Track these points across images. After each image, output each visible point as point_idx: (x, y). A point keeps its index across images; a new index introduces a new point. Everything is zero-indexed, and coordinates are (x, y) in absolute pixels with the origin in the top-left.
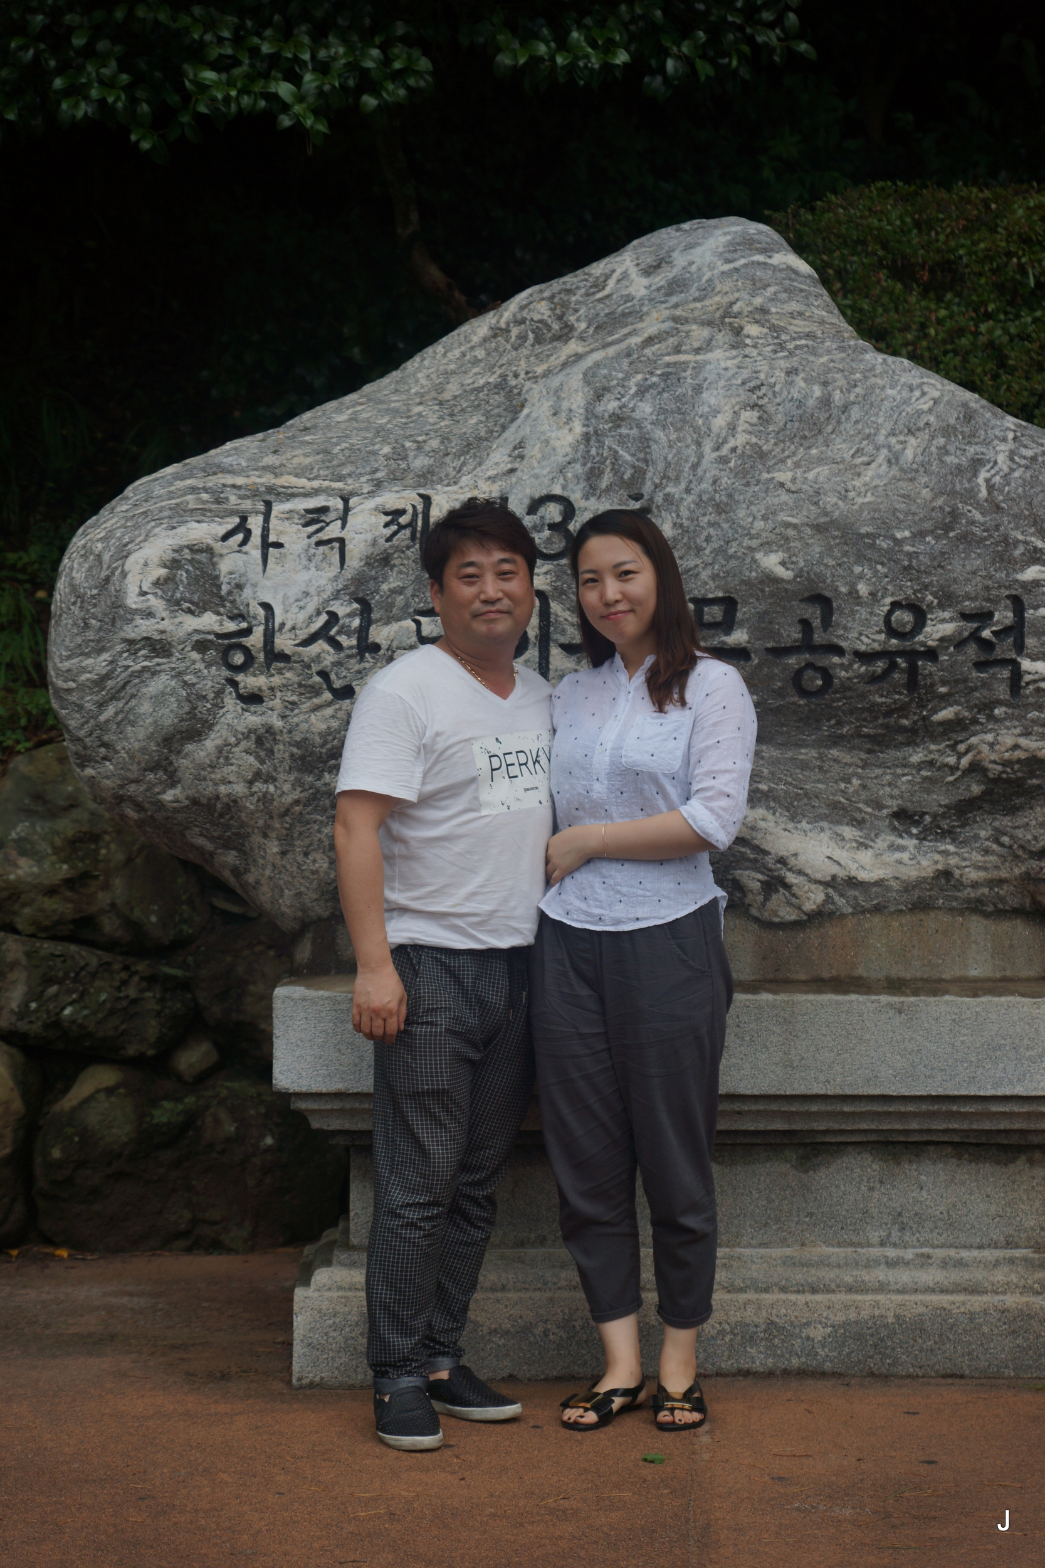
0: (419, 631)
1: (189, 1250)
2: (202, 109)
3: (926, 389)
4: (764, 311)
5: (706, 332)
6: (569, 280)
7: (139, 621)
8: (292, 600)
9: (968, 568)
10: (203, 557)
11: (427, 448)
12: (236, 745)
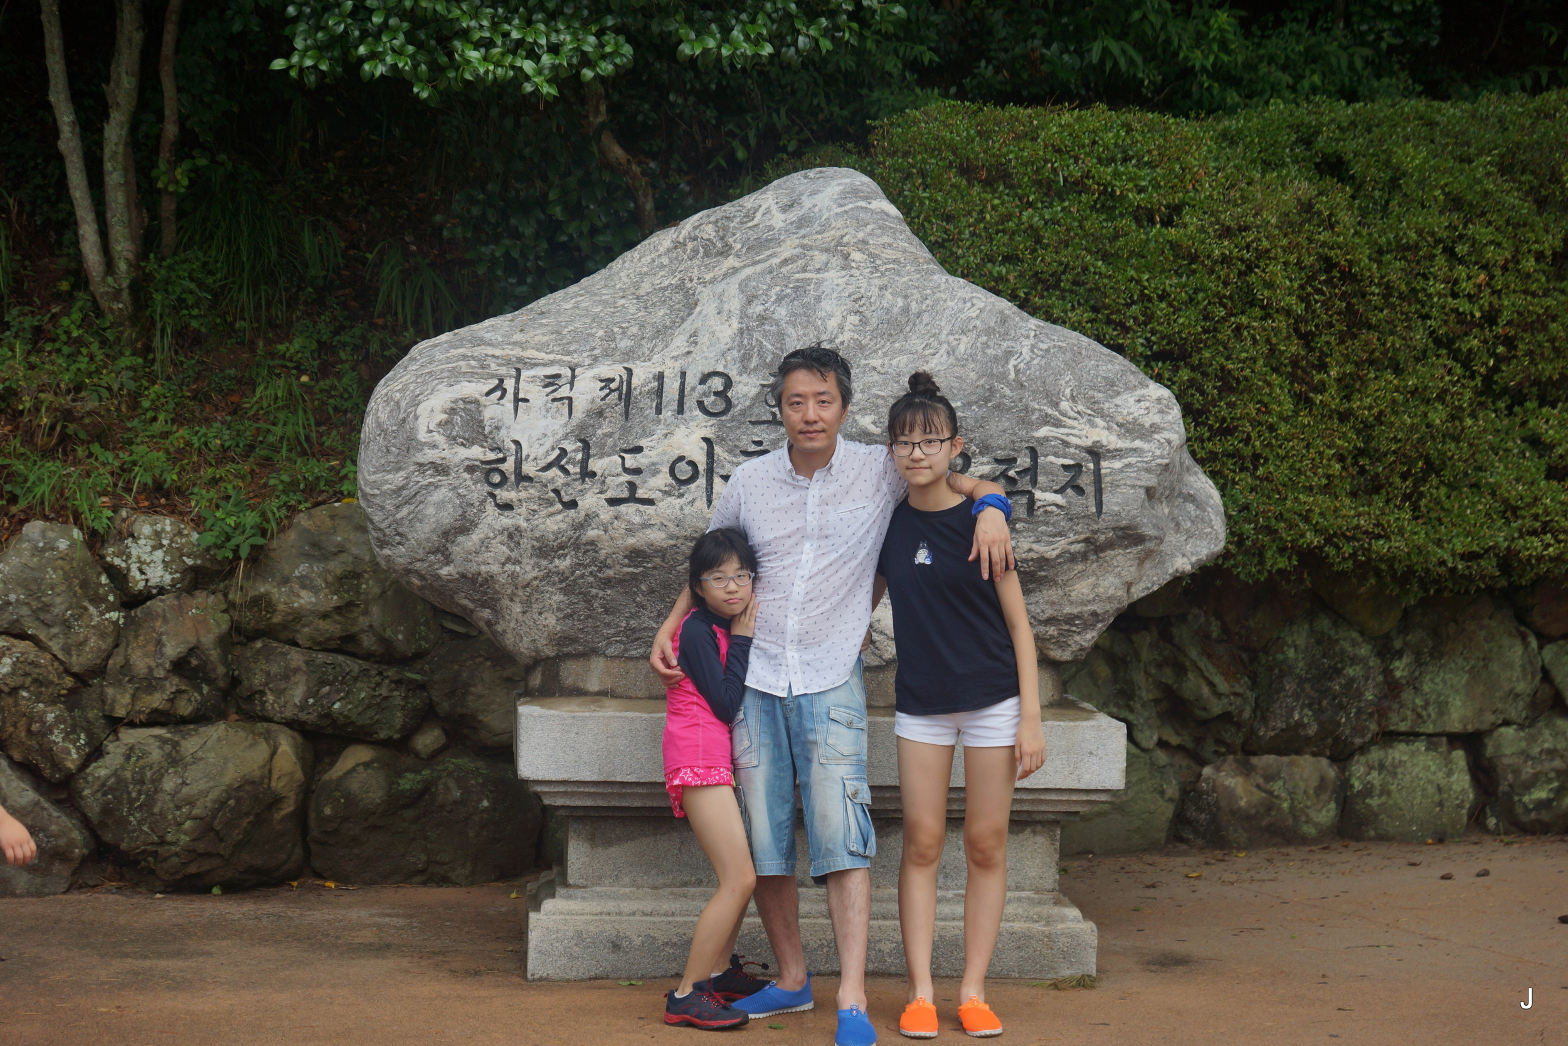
0: (623, 464)
1: (424, 884)
2: (468, 76)
3: (974, 301)
4: (865, 242)
5: (824, 257)
6: (728, 208)
7: (427, 450)
8: (534, 439)
9: (1000, 428)
10: (472, 407)
11: (629, 333)
12: (494, 538)
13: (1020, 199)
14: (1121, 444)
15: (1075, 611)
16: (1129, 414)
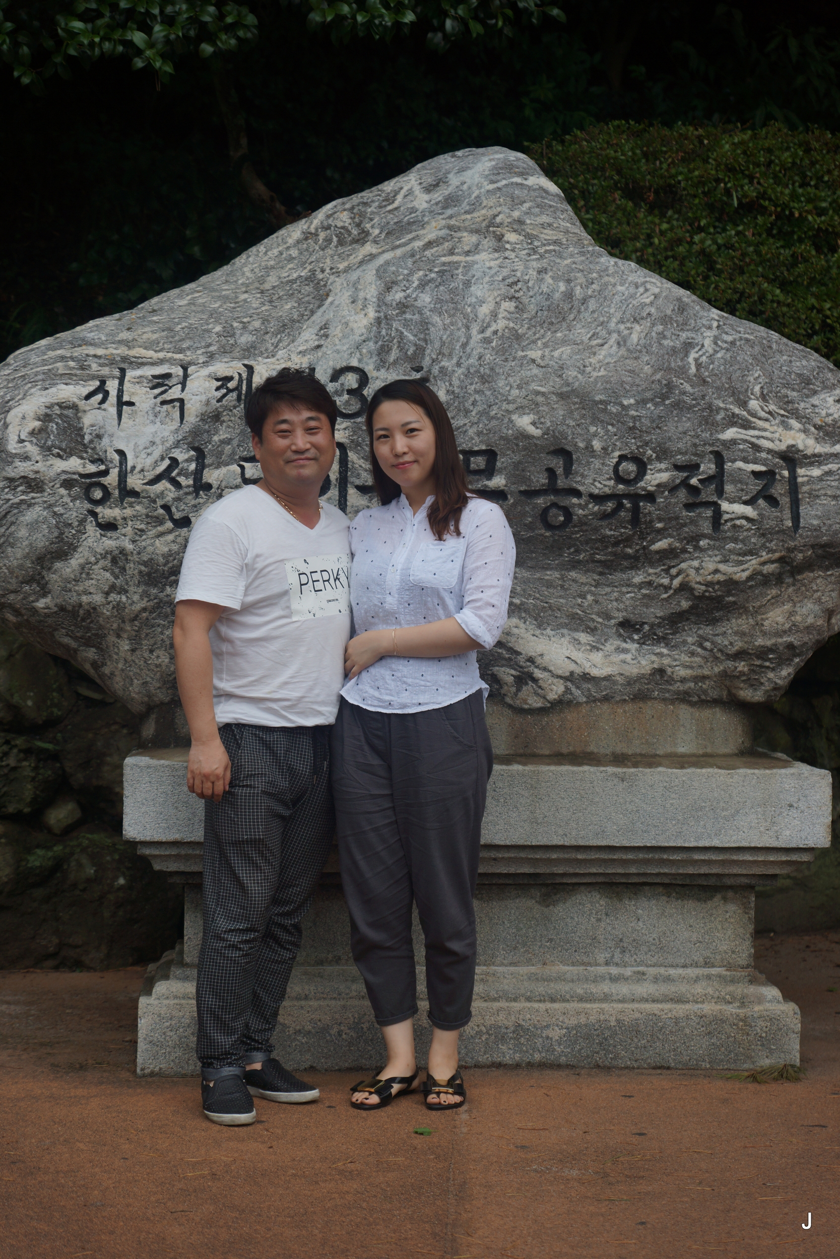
0: (243, 474)
1: (56, 968)
2: (72, 52)
3: (648, 286)
4: (520, 222)
5: (474, 239)
6: (366, 195)
8: (141, 448)
9: (680, 429)
10: (69, 413)
11: (251, 328)
12: (96, 563)
14: (819, 449)
15: (769, 643)
16: (828, 415)
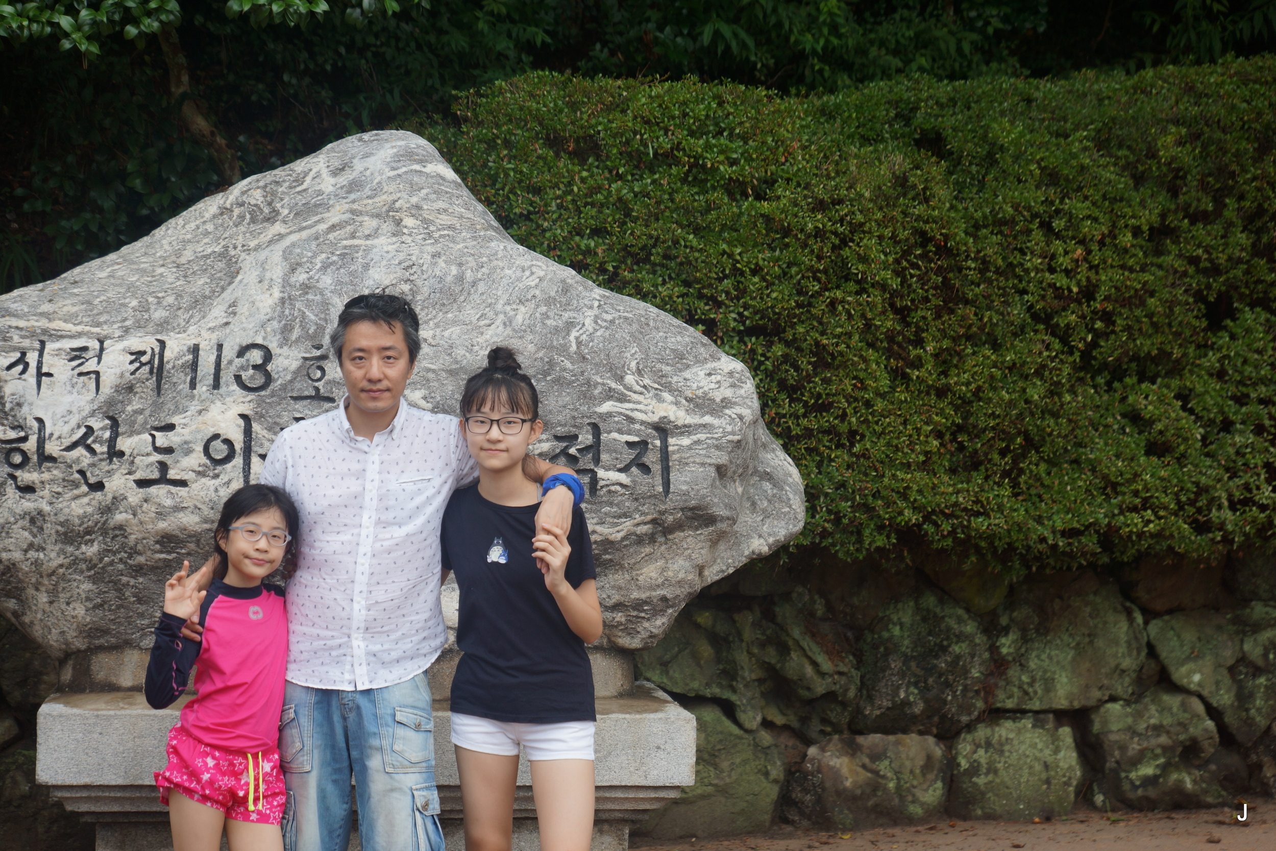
0: (154, 442)
3: (534, 269)
4: (418, 207)
5: (374, 223)
6: (279, 173)
8: (59, 416)
9: (560, 403)
11: (165, 303)
12: (15, 523)
13: (610, 172)
14: (690, 420)
15: (644, 596)
16: (699, 388)
